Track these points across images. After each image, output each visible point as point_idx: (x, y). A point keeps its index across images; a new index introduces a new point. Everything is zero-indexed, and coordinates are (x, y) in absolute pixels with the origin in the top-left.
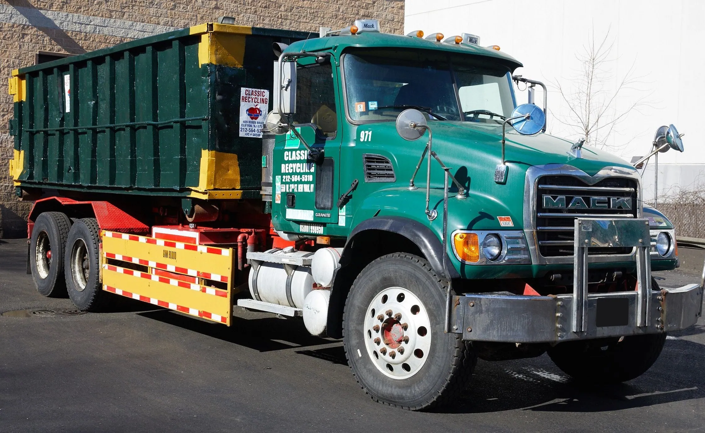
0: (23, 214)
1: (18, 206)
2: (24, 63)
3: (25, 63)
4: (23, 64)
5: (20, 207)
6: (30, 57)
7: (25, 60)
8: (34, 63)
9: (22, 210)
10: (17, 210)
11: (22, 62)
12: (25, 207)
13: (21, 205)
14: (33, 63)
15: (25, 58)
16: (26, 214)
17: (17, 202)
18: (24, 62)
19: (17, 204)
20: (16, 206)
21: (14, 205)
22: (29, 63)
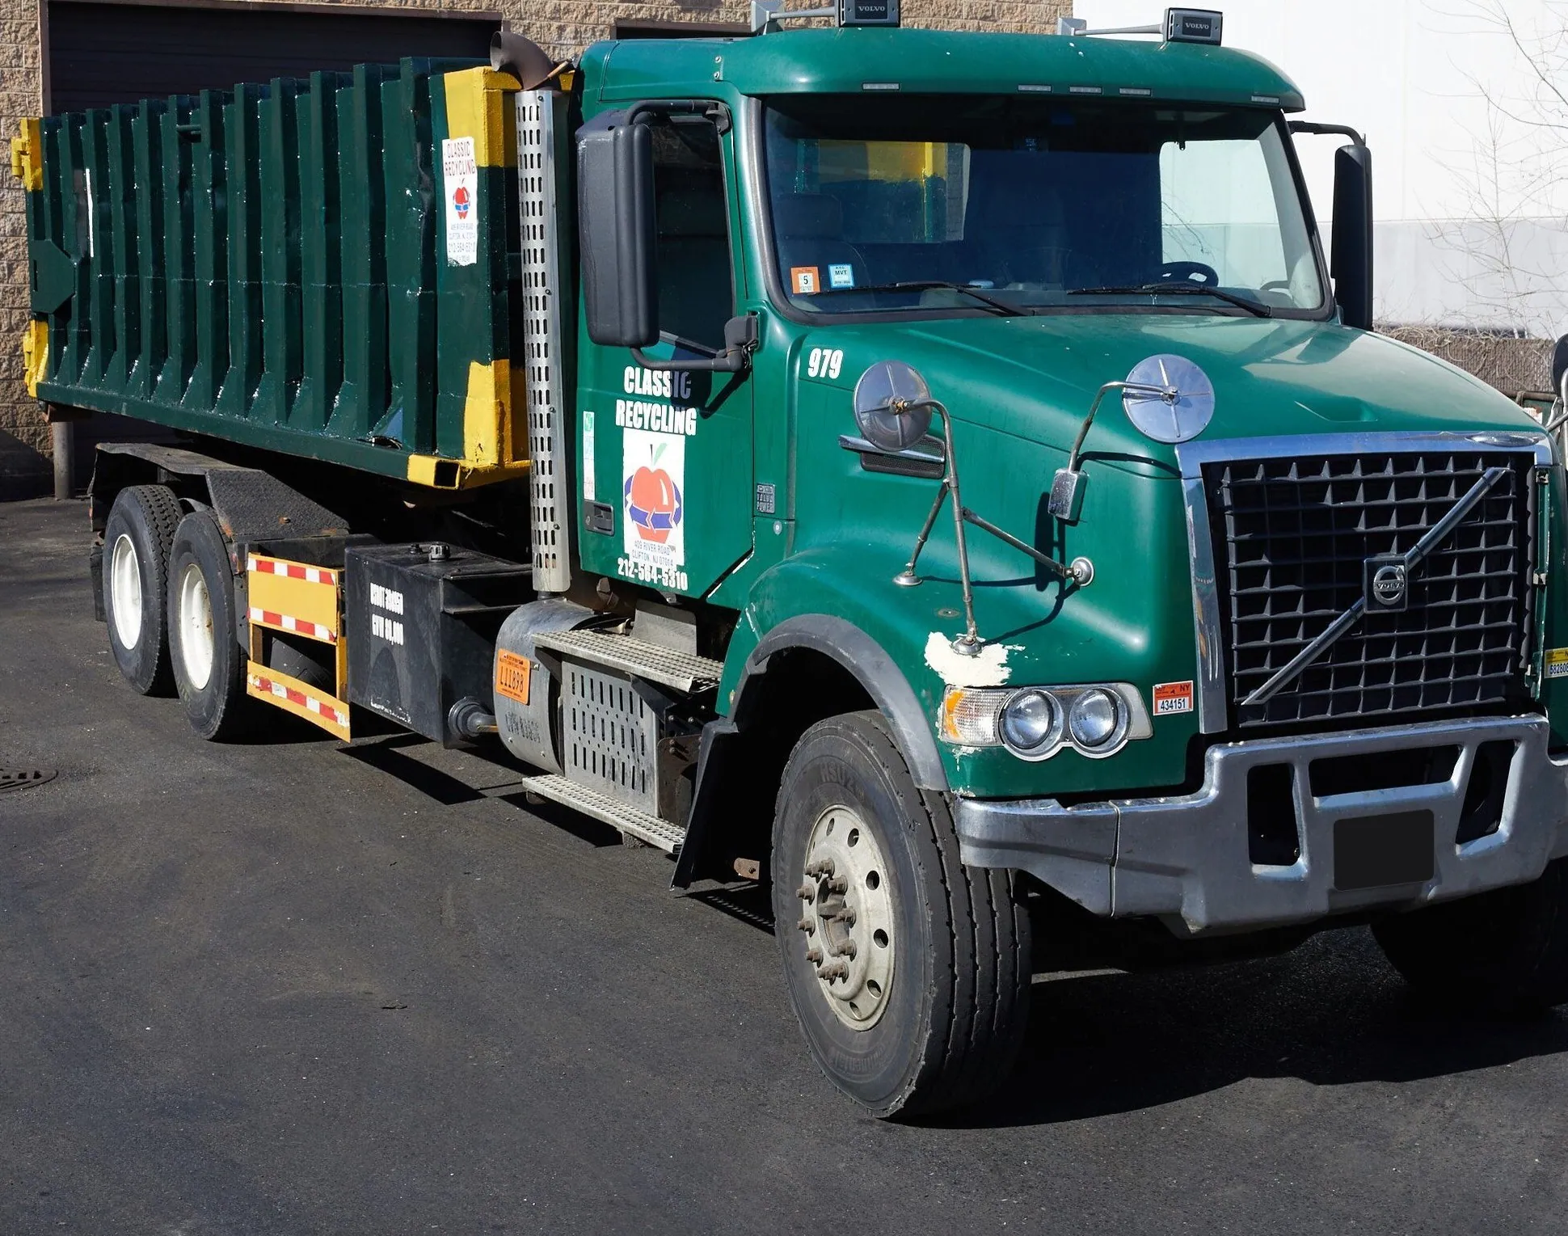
0: (32, 435)
1: (18, 414)
2: (11, 27)
3: (13, 29)
4: (7, 32)
5: (24, 418)
6: (25, 10)
7: (11, 19)
8: (36, 25)
9: (28, 424)
10: (14, 426)
11: (5, 24)
12: (35, 415)
13: (26, 410)
14: (33, 26)
15: (12, 12)
16: (39, 435)
17: (14, 402)
18: (8, 25)
19: (15, 408)
20: (13, 415)
21: (6, 413)
22: (23, 28)
